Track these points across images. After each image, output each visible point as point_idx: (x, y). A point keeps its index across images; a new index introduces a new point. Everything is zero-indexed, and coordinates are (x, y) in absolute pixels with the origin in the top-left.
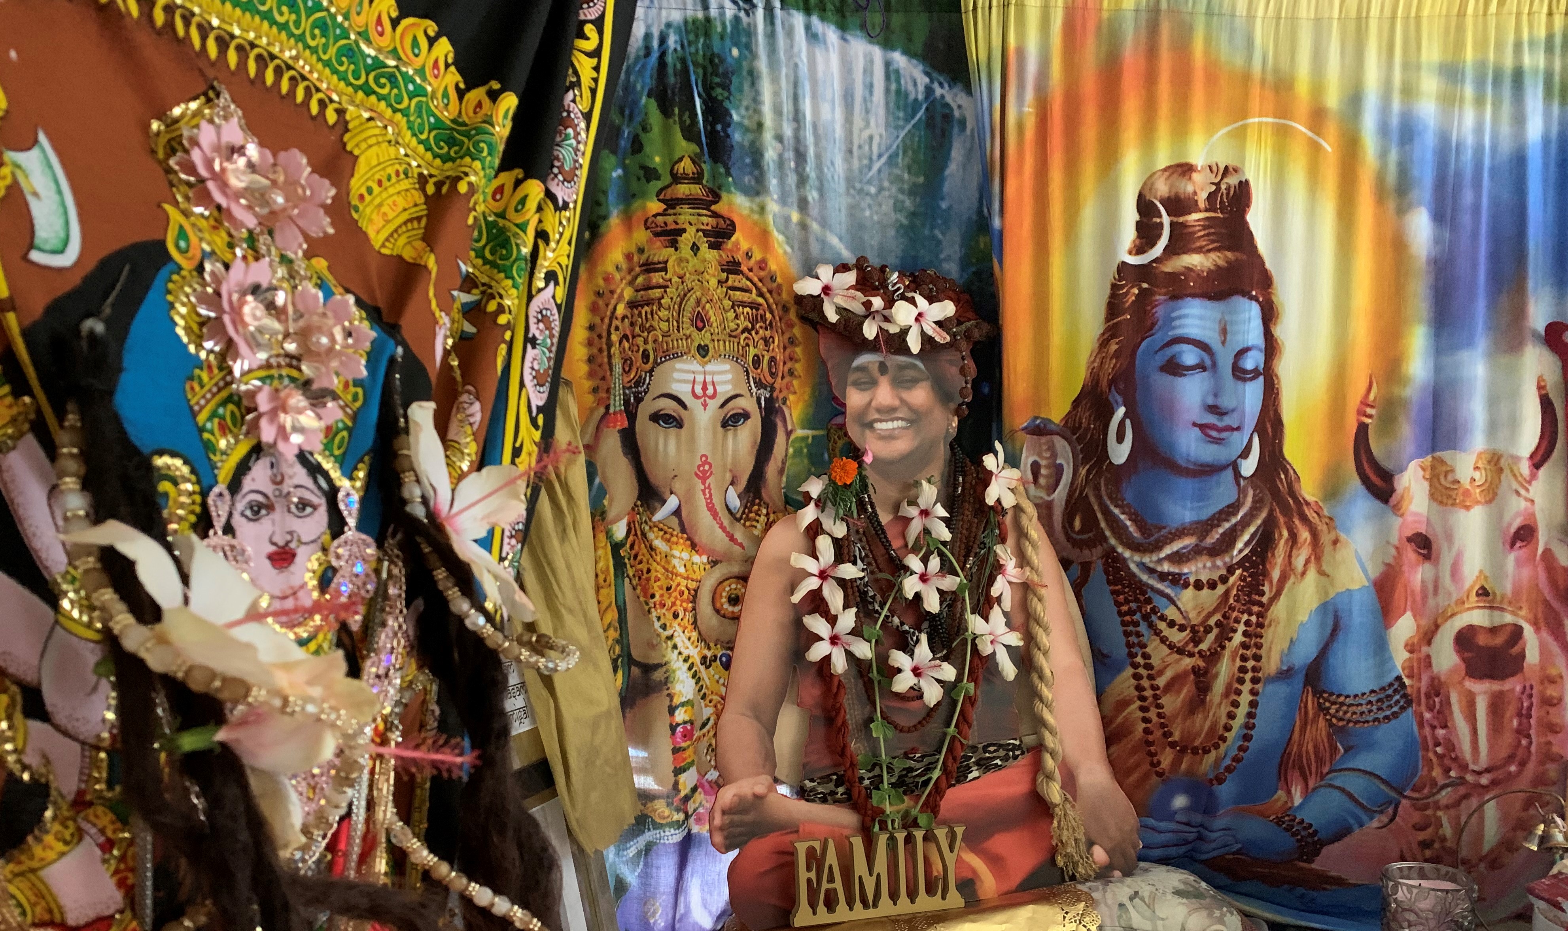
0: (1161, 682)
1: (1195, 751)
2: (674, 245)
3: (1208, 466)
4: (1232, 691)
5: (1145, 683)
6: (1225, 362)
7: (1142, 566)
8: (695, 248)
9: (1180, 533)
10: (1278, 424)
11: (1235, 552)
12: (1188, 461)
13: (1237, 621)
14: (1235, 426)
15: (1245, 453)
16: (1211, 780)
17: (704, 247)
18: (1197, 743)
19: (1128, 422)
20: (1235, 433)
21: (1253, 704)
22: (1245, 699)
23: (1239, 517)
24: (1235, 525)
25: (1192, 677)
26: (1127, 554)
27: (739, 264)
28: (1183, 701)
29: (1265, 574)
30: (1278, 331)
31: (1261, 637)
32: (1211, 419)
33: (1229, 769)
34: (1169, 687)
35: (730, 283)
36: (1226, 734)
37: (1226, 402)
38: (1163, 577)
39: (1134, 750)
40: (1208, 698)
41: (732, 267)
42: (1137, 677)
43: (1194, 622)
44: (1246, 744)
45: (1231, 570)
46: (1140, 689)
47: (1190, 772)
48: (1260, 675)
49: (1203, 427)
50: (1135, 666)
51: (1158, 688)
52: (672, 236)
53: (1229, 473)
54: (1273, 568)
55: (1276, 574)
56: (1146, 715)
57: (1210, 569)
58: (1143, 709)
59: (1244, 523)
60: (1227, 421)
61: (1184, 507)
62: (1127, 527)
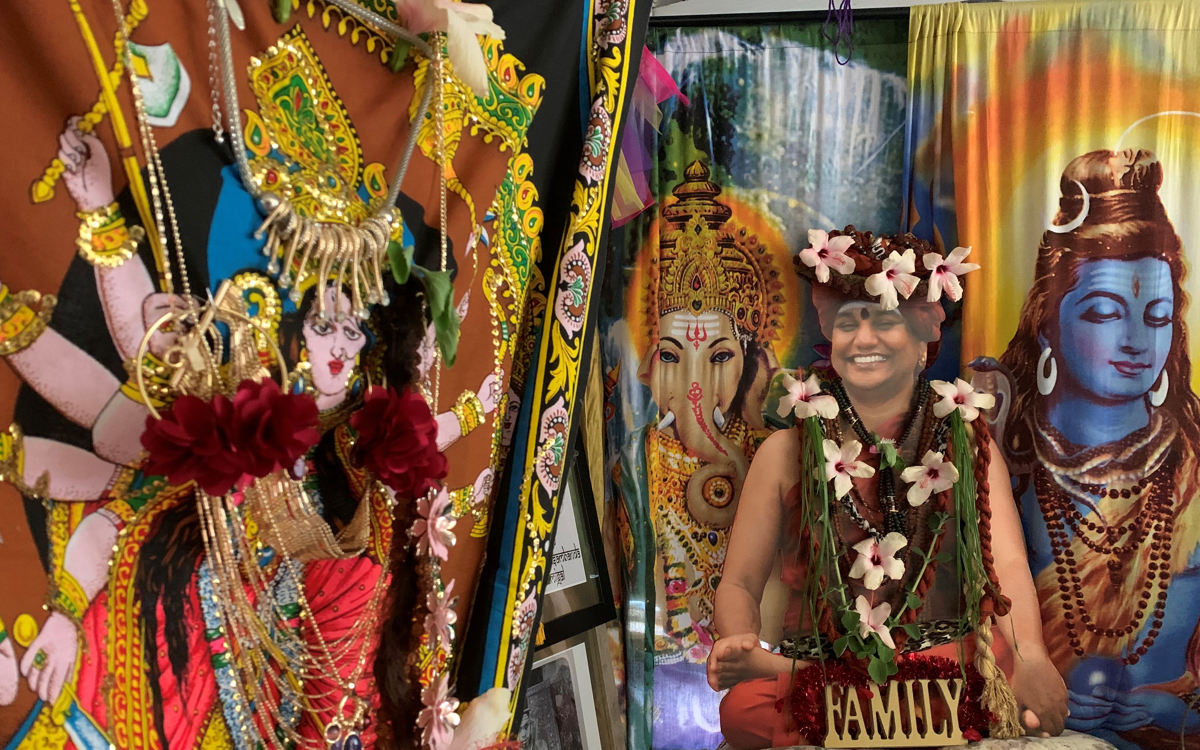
0: (1082, 575)
1: (1110, 633)
2: (683, 227)
3: (1122, 396)
4: (1143, 585)
5: (1068, 576)
6: (1138, 310)
7: (1066, 478)
8: (698, 229)
9: (1099, 452)
10: (1185, 362)
11: (1147, 469)
12: (1106, 393)
13: (1149, 525)
14: (1147, 364)
15: (1156, 386)
16: (1125, 660)
17: (705, 228)
18: (1111, 627)
19: (1053, 360)
20: (1147, 370)
21: (1162, 596)
22: (1155, 591)
23: (1150, 439)
24: (1147, 445)
25: (1107, 570)
26: (1053, 469)
27: (733, 240)
28: (1100, 591)
29: (1173, 487)
30: (1185, 286)
31: (1170, 539)
32: (1125, 358)
33: (1141, 651)
34: (1088, 580)
35: (724, 254)
36: (1138, 620)
37: (1137, 344)
38: (1085, 488)
39: (1057, 631)
40: (1122, 589)
41: (727, 242)
42: (1060, 570)
43: (1109, 525)
44: (1156, 630)
45: (1143, 483)
46: (1062, 580)
47: (1105, 651)
48: (1168, 571)
49: (1117, 364)
50: (1059, 561)
51: (1079, 580)
52: (682, 221)
53: (1141, 403)
54: (1180, 483)
55: (1183, 488)
56: (1068, 602)
57: (1124, 481)
58: (1065, 597)
59: (1156, 444)
60: (1138, 360)
61: (1101, 430)
62: (1052, 446)
